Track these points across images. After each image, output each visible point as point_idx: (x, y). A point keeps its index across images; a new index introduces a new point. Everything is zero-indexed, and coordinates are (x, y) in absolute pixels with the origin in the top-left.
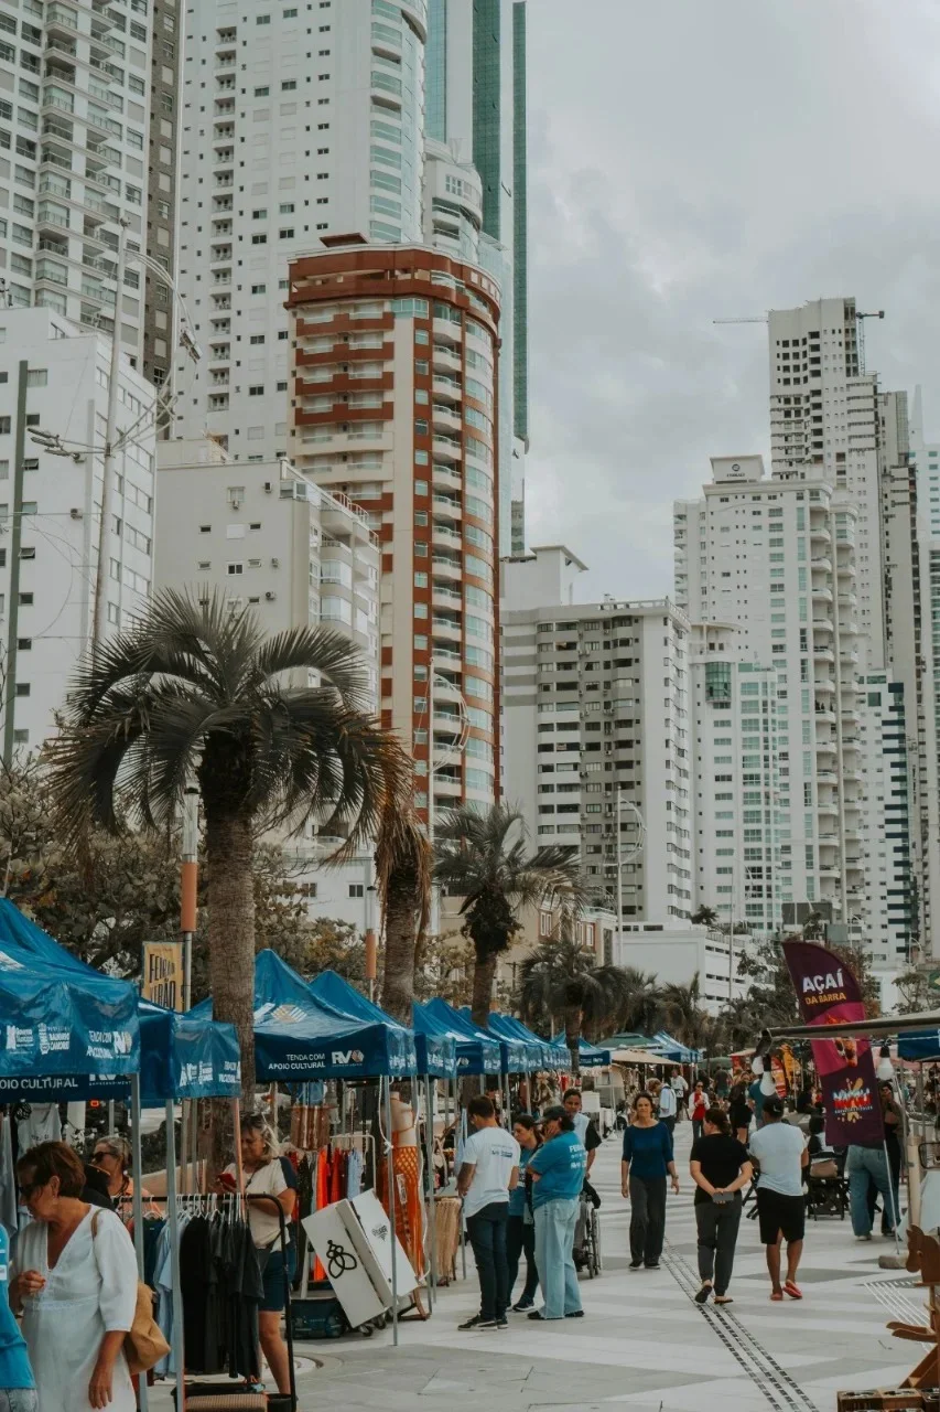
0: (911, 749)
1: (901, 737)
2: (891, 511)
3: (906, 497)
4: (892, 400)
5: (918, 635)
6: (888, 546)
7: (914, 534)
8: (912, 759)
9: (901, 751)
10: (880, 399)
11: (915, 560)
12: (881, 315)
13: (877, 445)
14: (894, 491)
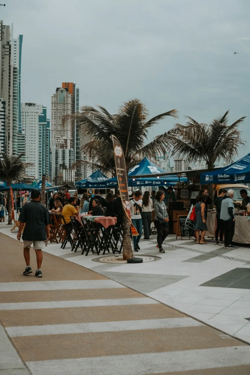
0: (7, 118)
1: (4, 115)
2: (4, 56)
3: (8, 53)
4: (6, 27)
5: (9, 89)
6: (3, 65)
7: (10, 63)
8: (7, 121)
9: (4, 119)
10: (3, 27)
11: (10, 69)
12: (5, 5)
13: (2, 39)
14: (5, 51)
